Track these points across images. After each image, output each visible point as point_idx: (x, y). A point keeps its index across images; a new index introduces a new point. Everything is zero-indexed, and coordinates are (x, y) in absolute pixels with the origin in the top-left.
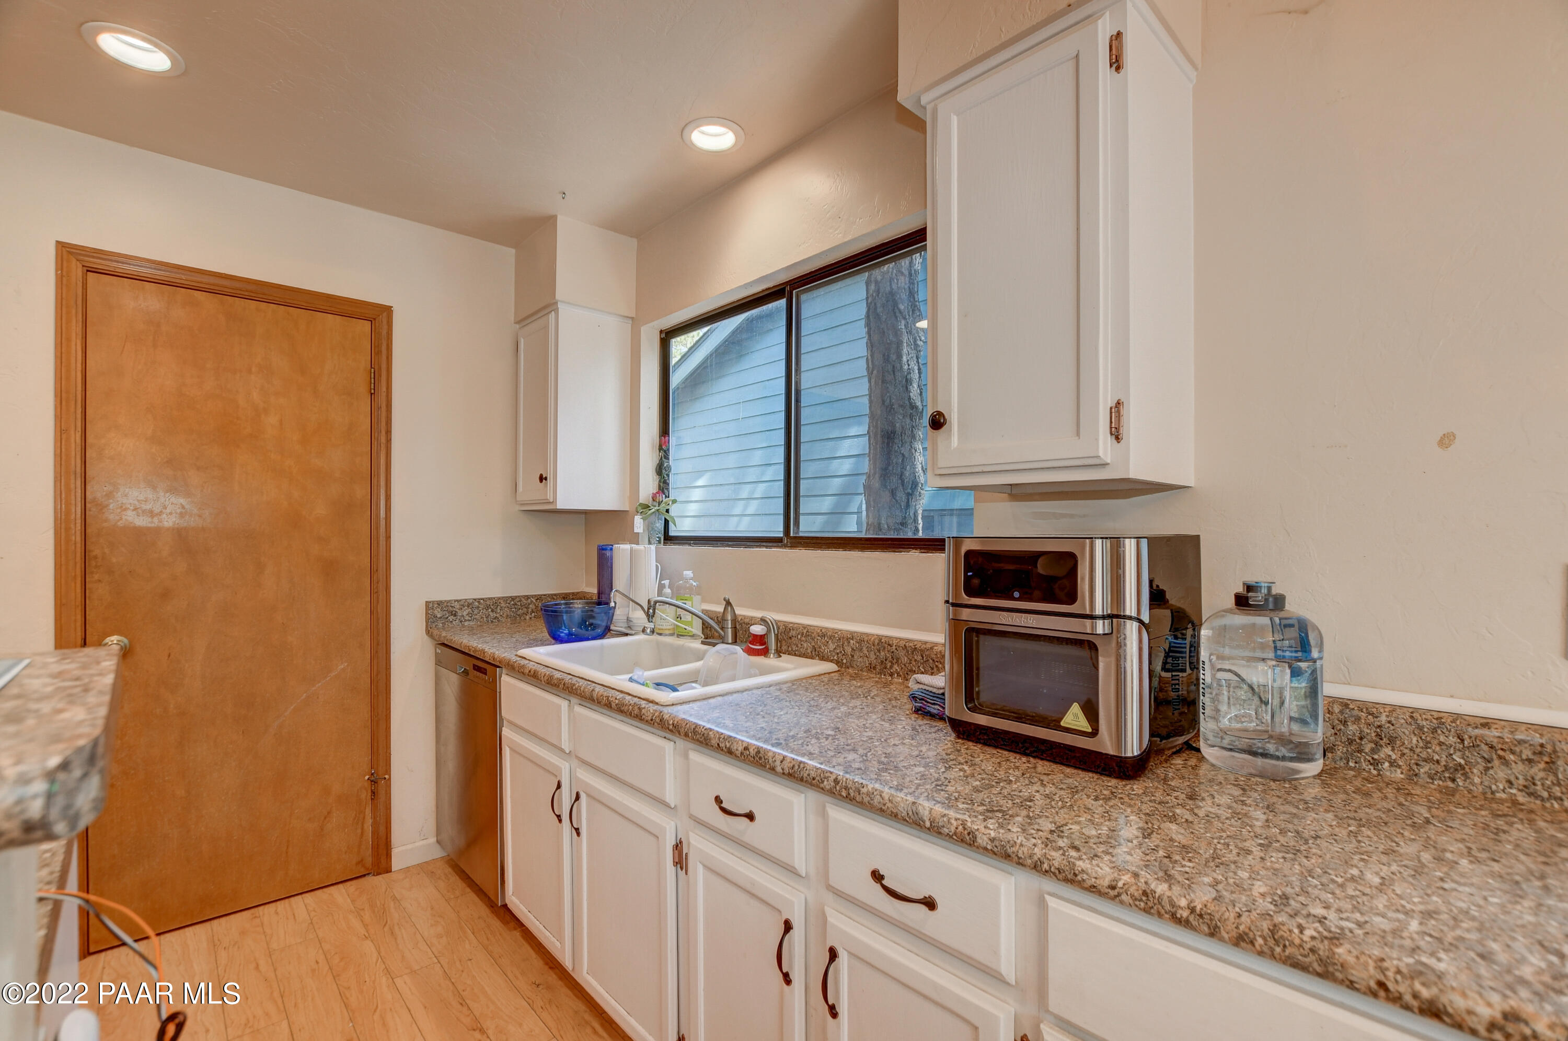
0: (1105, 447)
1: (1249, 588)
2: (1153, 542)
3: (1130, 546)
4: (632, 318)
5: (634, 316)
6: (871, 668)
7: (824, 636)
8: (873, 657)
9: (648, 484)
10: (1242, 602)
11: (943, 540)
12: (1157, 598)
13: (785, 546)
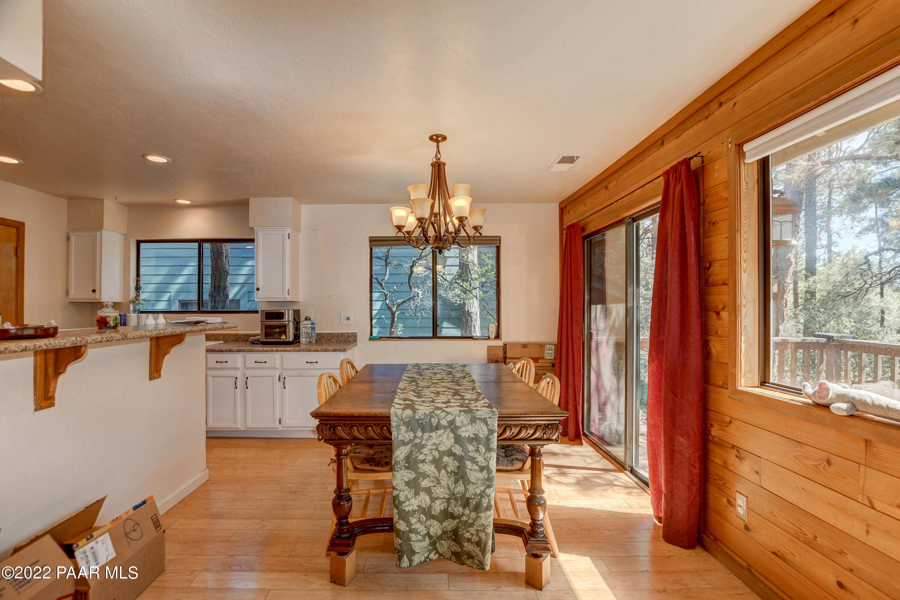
0: (287, 296)
1: (307, 317)
2: (294, 310)
3: (290, 311)
4: (125, 235)
5: (126, 233)
6: (233, 341)
7: (218, 335)
8: (234, 338)
9: (133, 293)
10: (305, 319)
11: (258, 311)
12: (294, 319)
13: (199, 313)
